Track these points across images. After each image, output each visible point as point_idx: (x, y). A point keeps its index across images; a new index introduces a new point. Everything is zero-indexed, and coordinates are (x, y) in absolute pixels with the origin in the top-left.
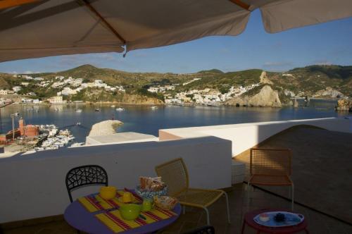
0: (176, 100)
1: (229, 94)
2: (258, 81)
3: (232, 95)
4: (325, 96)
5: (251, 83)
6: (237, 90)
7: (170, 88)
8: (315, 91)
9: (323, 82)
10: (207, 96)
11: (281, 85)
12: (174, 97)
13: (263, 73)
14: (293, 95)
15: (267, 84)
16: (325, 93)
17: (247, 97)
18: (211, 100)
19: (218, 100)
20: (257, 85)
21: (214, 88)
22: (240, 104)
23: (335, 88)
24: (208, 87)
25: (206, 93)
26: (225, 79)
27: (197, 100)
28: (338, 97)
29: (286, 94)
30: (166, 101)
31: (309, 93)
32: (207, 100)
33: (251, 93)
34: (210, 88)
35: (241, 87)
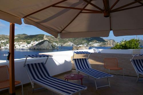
1: (31, 44)
2: (43, 38)
3: (32, 45)
4: (68, 45)
5: (39, 40)
6: (34, 43)
7: (3, 41)
8: (64, 43)
9: (67, 40)
10: (21, 45)
11: (52, 41)
12: (5, 46)
13: (45, 36)
14: (56, 44)
15: (46, 40)
16: (68, 44)
17: (38, 46)
18: (23, 47)
19: (26, 47)
20: (43, 41)
21: (24, 42)
22: (36, 48)
23: (72, 42)
24: (21, 41)
26: (28, 38)
27: (17, 47)
28: (73, 45)
29: (54, 44)
30: (1, 47)
31: (62, 44)
32: (21, 47)
33: (40, 44)
34: (22, 42)
35: (36, 41)
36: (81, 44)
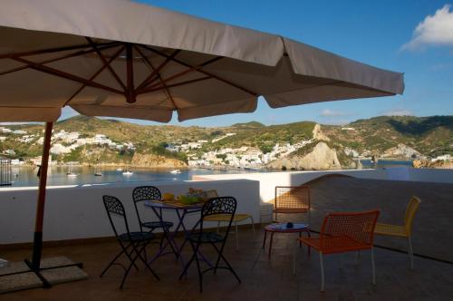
0: (202, 161)
1: (273, 153)
2: (310, 136)
3: (277, 155)
4: (397, 156)
5: (300, 139)
6: (283, 149)
7: (194, 145)
8: (384, 149)
9: (394, 138)
10: (244, 157)
11: (340, 142)
12: (200, 158)
13: (317, 127)
14: (356, 154)
15: (321, 141)
16: (397, 152)
17: (295, 158)
18: (250, 161)
19: (259, 161)
20: (310, 142)
21: (253, 146)
22: (288, 167)
23: (410, 145)
24: (245, 145)
25: (243, 153)
26: (266, 134)
27: (231, 162)
28: (414, 156)
29: (347, 153)
30: (189, 162)
31: (376, 152)
32: (244, 162)
33: (301, 152)
34: (248, 145)
35: (288, 145)
36: (443, 154)
